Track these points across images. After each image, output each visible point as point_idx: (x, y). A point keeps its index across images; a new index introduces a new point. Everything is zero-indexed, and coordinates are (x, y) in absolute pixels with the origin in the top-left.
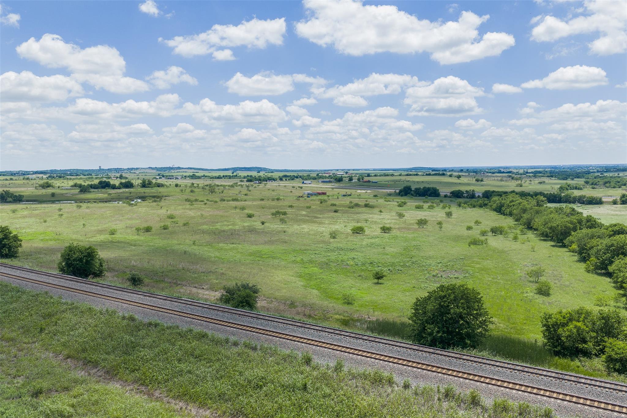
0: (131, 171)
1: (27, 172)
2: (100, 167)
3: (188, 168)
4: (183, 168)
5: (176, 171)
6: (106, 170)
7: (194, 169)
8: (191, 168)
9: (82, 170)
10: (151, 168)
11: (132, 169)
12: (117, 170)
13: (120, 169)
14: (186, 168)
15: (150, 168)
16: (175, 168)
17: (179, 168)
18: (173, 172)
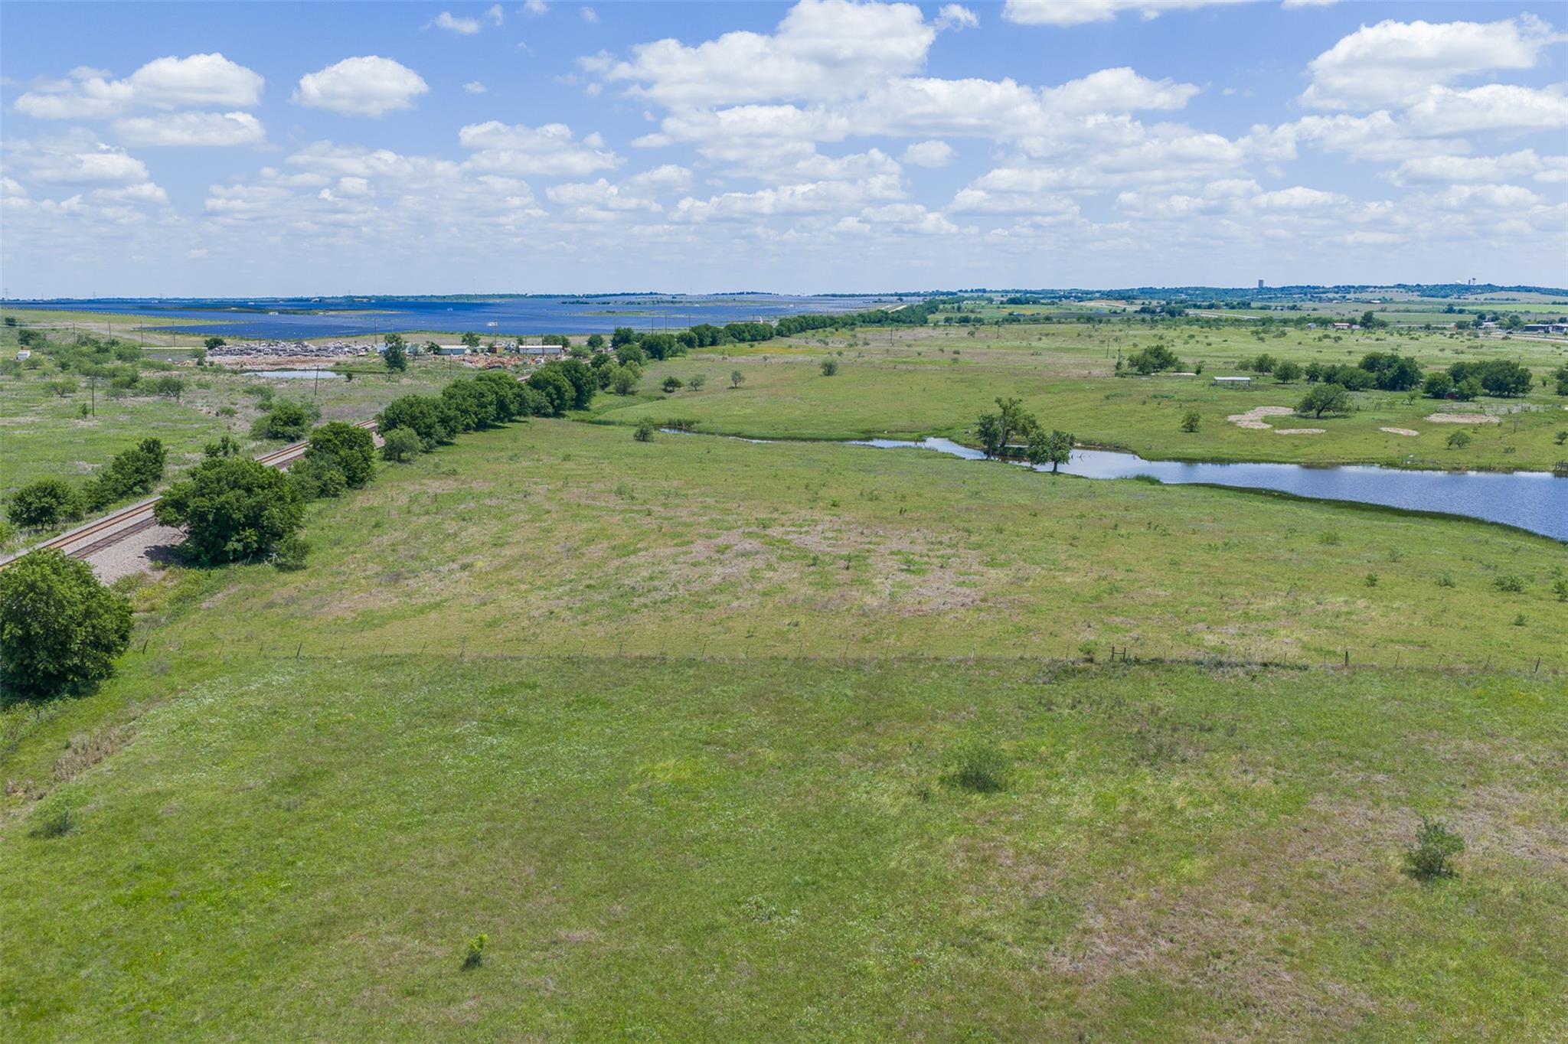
0: (1348, 296)
1: (1087, 293)
2: (1261, 282)
3: (1519, 289)
4: (1502, 289)
5: (1482, 297)
6: (1275, 289)
7: (1538, 290)
8: (1528, 290)
9: (1215, 289)
10: (1404, 287)
11: (1348, 289)
12: (1308, 290)
13: (1314, 288)
14: (1510, 289)
15: (1399, 286)
16: (1479, 287)
17: (1490, 288)
18: (1472, 298)
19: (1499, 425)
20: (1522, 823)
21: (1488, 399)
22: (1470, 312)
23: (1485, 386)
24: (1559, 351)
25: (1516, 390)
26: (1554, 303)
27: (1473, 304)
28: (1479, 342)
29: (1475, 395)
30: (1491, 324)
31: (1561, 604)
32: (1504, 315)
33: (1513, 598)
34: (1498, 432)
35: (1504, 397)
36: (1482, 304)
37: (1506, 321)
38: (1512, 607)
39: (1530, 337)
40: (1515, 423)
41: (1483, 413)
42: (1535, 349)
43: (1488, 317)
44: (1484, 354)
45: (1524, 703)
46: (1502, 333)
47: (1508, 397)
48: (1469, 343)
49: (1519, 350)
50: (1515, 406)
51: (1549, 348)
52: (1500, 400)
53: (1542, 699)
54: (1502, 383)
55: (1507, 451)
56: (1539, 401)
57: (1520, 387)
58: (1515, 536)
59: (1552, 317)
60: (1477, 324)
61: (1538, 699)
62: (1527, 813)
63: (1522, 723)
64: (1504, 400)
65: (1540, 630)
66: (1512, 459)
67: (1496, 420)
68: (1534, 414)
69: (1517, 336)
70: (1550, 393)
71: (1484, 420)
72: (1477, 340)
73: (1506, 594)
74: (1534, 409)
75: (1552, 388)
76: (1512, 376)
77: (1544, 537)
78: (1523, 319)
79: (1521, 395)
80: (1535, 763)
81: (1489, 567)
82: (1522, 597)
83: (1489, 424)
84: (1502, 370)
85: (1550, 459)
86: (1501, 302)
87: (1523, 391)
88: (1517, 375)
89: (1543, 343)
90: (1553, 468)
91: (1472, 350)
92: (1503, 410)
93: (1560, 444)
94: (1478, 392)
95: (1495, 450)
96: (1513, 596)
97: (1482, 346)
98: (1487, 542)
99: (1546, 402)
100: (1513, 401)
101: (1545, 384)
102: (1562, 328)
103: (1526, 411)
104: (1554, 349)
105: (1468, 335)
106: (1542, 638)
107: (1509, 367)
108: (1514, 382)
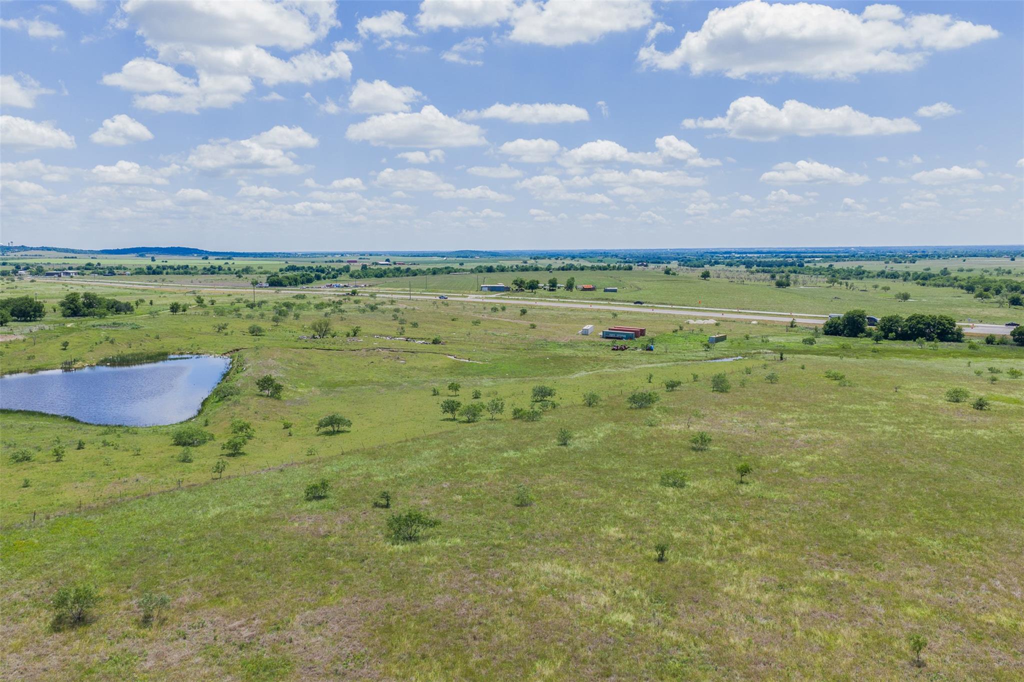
3: (43, 249)
4: (32, 249)
5: (19, 254)
7: (55, 249)
8: (49, 249)
14: (37, 249)
16: (16, 247)
17: (23, 248)
18: (12, 255)
19: (24, 341)
20: (16, 650)
21: (16, 324)
22: (11, 264)
23: (12, 314)
24: (67, 288)
25: (35, 316)
26: (65, 258)
27: (13, 259)
28: (14, 284)
29: (6, 321)
30: (23, 272)
31: (58, 464)
32: (32, 266)
33: (24, 466)
34: (23, 346)
35: (27, 321)
36: (18, 259)
37: (34, 269)
38: (24, 472)
39: (49, 279)
40: (34, 339)
41: (12, 333)
42: (52, 287)
43: (22, 267)
44: (17, 292)
45: (23, 549)
46: (30, 278)
47: (30, 321)
48: (7, 285)
49: (41, 288)
50: (34, 327)
51: (61, 286)
52: (24, 323)
53: (37, 541)
54: (25, 312)
55: (29, 358)
56: (52, 322)
57: (38, 314)
58: (32, 418)
59: (64, 266)
60: (15, 272)
61: (33, 543)
62: (19, 640)
63: (21, 566)
64: (27, 323)
65: (40, 487)
66: (33, 364)
67: (21, 338)
68: (47, 331)
69: (40, 280)
70: (58, 317)
71: (13, 338)
72: (13, 283)
73: (20, 463)
74: (47, 327)
75: (59, 313)
76: (31, 307)
77: (53, 415)
78: (46, 268)
79: (38, 319)
80: (28, 596)
81: (10, 445)
82: (31, 464)
83: (17, 340)
84: (24, 303)
85: (58, 361)
86: (32, 257)
87: (40, 316)
88: (34, 306)
89: (58, 283)
90: (61, 366)
91: (9, 290)
92: (27, 330)
93: (65, 349)
94: (8, 319)
95: (21, 359)
96: (25, 464)
97: (16, 287)
98: (11, 426)
99: (55, 322)
100: (34, 323)
101: (55, 311)
102: (69, 274)
103: (42, 329)
104: (64, 287)
105: (8, 279)
106: (41, 493)
107: (28, 301)
108: (33, 311)
